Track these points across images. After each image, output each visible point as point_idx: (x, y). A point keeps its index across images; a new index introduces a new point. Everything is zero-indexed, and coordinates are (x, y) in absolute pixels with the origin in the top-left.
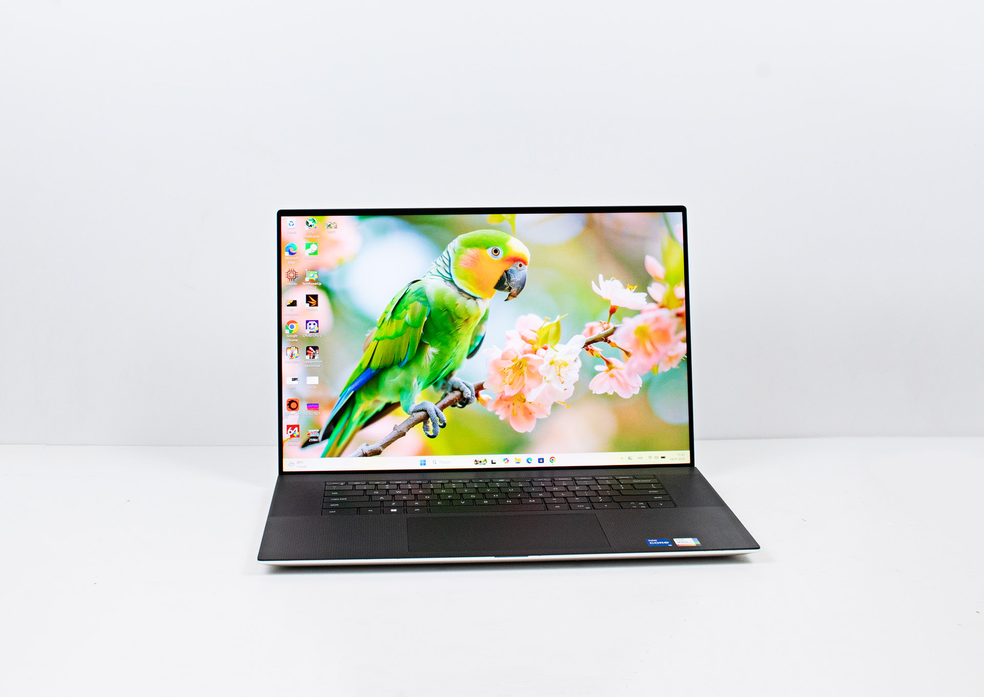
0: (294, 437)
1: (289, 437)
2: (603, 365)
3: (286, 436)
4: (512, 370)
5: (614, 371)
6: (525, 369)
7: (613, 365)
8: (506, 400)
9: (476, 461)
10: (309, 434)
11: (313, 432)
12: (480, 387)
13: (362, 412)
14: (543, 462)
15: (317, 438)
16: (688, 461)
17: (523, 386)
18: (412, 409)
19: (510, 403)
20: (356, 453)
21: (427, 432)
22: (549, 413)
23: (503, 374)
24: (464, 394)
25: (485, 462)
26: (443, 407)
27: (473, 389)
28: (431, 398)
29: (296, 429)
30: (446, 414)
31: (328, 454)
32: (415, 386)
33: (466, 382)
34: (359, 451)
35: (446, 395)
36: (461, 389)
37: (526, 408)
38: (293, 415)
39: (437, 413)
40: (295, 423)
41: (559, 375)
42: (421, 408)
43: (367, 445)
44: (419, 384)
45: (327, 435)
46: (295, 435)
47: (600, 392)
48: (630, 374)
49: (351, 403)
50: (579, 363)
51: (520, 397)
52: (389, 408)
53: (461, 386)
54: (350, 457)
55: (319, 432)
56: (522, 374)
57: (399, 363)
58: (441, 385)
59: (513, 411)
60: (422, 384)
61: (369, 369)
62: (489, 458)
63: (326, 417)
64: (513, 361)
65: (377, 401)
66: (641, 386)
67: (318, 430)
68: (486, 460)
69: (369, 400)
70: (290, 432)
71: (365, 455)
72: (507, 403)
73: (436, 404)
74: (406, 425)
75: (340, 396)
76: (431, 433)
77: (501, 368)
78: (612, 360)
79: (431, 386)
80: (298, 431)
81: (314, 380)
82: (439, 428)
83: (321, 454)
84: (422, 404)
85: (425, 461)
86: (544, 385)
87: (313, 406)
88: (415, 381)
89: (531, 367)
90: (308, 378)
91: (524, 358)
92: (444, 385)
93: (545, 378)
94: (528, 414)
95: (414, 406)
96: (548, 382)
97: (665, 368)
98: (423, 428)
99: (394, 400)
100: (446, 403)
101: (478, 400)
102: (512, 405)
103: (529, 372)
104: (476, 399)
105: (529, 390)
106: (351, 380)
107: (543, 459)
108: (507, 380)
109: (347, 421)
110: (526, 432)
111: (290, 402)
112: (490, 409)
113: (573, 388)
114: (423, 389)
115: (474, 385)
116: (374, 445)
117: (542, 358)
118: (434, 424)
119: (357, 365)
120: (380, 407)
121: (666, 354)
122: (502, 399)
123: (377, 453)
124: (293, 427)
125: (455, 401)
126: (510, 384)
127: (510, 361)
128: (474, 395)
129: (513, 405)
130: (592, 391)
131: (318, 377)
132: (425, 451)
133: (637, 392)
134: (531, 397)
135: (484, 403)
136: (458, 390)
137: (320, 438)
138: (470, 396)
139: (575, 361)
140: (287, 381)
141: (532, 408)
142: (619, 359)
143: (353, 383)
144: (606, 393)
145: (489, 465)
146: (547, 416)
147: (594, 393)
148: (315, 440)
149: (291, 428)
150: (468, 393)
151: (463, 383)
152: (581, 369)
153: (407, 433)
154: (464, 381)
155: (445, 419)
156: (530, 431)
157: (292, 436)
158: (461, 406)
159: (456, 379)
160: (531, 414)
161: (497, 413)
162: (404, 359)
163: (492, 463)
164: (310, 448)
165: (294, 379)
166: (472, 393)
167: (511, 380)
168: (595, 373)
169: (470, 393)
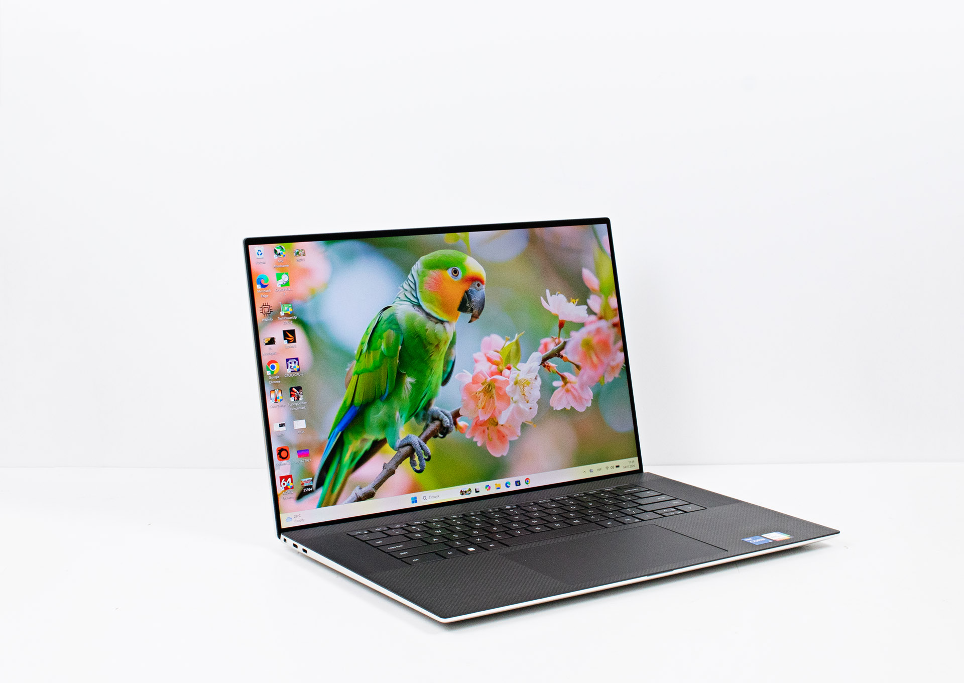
0: (289, 489)
1: (284, 489)
2: (559, 380)
3: (280, 489)
4: (483, 393)
5: (569, 386)
6: (494, 391)
7: (568, 380)
8: (481, 425)
9: (461, 491)
10: (303, 484)
11: (307, 481)
12: (457, 415)
13: (351, 453)
14: (520, 485)
15: (310, 487)
16: (637, 468)
17: (494, 410)
18: (398, 444)
19: (485, 428)
20: (350, 498)
21: (415, 467)
22: (519, 434)
23: (476, 398)
24: (443, 423)
25: (470, 492)
26: (426, 440)
28: (414, 430)
29: (289, 479)
30: (429, 446)
32: (398, 420)
33: (444, 410)
34: (353, 496)
35: (427, 426)
36: (440, 418)
37: (499, 431)
38: (285, 464)
39: (421, 446)
40: (288, 474)
41: (524, 394)
42: (406, 442)
43: (360, 488)
44: (401, 417)
45: (320, 483)
46: (289, 487)
47: (559, 408)
48: (582, 386)
49: (339, 446)
50: (539, 381)
51: (493, 421)
52: (377, 445)
53: (439, 415)
54: (345, 503)
55: (312, 480)
56: (492, 397)
57: (381, 397)
58: (421, 415)
59: (488, 435)
60: (405, 415)
61: (353, 406)
62: (473, 486)
64: (483, 384)
65: (364, 440)
66: (592, 398)
67: (311, 479)
68: (470, 490)
69: (357, 439)
70: (284, 484)
71: (359, 499)
72: (482, 428)
74: (394, 462)
75: (329, 438)
76: (418, 468)
77: (473, 393)
78: (566, 374)
79: (413, 418)
80: (292, 482)
81: (301, 424)
82: (425, 461)
84: (407, 438)
85: (416, 498)
86: (512, 406)
87: (303, 453)
88: (398, 414)
89: (500, 388)
90: (295, 422)
91: (491, 380)
92: (424, 415)
93: (512, 398)
94: (502, 437)
95: (400, 441)
96: (515, 402)
97: (609, 379)
98: (411, 463)
99: (380, 437)
100: (428, 434)
101: (456, 428)
102: (486, 430)
103: (498, 394)
104: (454, 427)
105: (500, 412)
106: (337, 420)
107: (519, 481)
108: (480, 405)
109: (338, 465)
110: (502, 456)
111: (280, 451)
112: (468, 436)
113: (537, 406)
114: (406, 422)
115: (451, 413)
116: (367, 488)
117: (507, 379)
118: (420, 458)
119: (342, 403)
120: (367, 446)
121: (608, 365)
122: (478, 425)
123: (369, 496)
124: (286, 478)
126: (483, 408)
127: (480, 384)
128: (452, 423)
129: (488, 429)
130: (553, 408)
131: (304, 420)
132: (415, 488)
133: (589, 405)
134: (502, 420)
135: (462, 430)
136: (438, 419)
137: (314, 487)
138: (449, 424)
139: (536, 379)
140: (275, 428)
141: (505, 431)
142: (572, 373)
143: (340, 422)
144: (565, 409)
145: (473, 495)
146: (518, 438)
147: (554, 409)
148: (309, 489)
149: (284, 479)
150: (447, 421)
151: (442, 411)
152: (541, 386)
153: (396, 471)
154: (441, 409)
155: (429, 452)
156: (505, 454)
157: (286, 488)
158: (442, 436)
159: (434, 407)
160: (504, 437)
161: (475, 440)
162: (385, 391)
163: (476, 492)
164: (306, 500)
165: (281, 425)
166: (450, 421)
167: (483, 404)
168: (554, 389)
169: (448, 421)
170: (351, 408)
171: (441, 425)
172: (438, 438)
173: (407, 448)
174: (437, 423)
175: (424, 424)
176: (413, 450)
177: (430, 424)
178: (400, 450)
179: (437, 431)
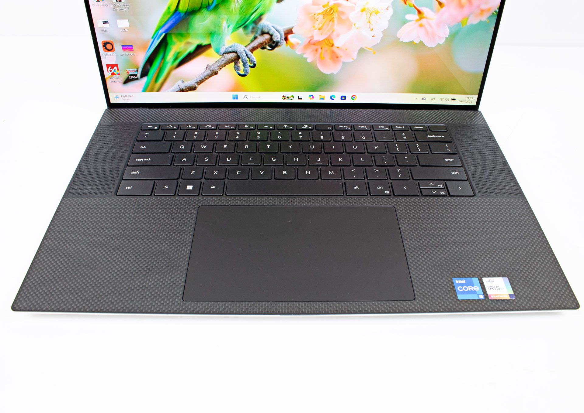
0: (115, 75)
1: (111, 75)
2: (414, 14)
3: (107, 74)
4: (322, 16)
5: (424, 21)
6: (335, 15)
7: (424, 15)
8: (314, 44)
9: (284, 96)
10: (128, 73)
11: (132, 70)
12: (289, 32)
13: (175, 53)
14: (345, 99)
15: (136, 75)
16: (474, 103)
17: (332, 32)
18: (222, 50)
19: (319, 47)
20: (173, 88)
21: (238, 71)
22: (355, 57)
23: (314, 19)
24: (273, 37)
25: (292, 98)
26: (253, 49)
27: (283, 33)
28: (241, 41)
29: (115, 68)
30: (256, 56)
31: (148, 89)
32: (225, 29)
33: (275, 26)
34: (176, 87)
35: (255, 38)
36: (271, 33)
37: (333, 53)
38: (110, 55)
39: (247, 55)
40: (114, 63)
41: (369, 22)
42: (231, 50)
43: (183, 82)
44: (228, 27)
45: (145, 73)
46: (115, 73)
47: (406, 40)
48: (439, 24)
49: (163, 45)
50: (391, 12)
51: (329, 42)
52: (200, 49)
53: (270, 30)
54: (168, 92)
55: (137, 71)
56: (332, 20)
57: (208, 7)
58: (250, 28)
59: (321, 54)
60: (232, 27)
61: (178, 12)
62: (296, 94)
63: (141, 58)
64: (324, 6)
65: (188, 43)
66: (447, 37)
67: (136, 69)
68: (293, 96)
69: (180, 41)
70: (111, 71)
71: (182, 90)
72: (315, 47)
73: (246, 47)
74: (217, 65)
75: (152, 38)
76: (242, 72)
77: (311, 14)
78: (423, 9)
79: (241, 29)
80: (118, 70)
81: (124, 23)
82: (249, 68)
83: (141, 89)
84: (233, 46)
85: (237, 96)
86: (353, 31)
87: (127, 48)
88: (225, 24)
89: (342, 13)
90: (118, 21)
91: (335, 4)
92: (253, 28)
93: (355, 24)
94: (335, 57)
95: (225, 48)
96: (358, 28)
97: (474, 20)
98: (235, 67)
99: (205, 42)
100: (255, 45)
101: (287, 43)
102: (320, 49)
103: (339, 18)
104: (285, 42)
105: (338, 35)
106: (161, 22)
107: (345, 97)
108: (317, 26)
109: (161, 62)
110: (332, 74)
111: (105, 44)
112: (298, 51)
113: (381, 35)
114: (233, 31)
115: (283, 29)
116: (189, 82)
117: (354, 5)
118: (244, 64)
119: (166, 8)
120: (192, 48)
121: (478, 7)
122: (311, 44)
123: (193, 88)
124: (113, 66)
125: (264, 44)
126: (319, 29)
127: (321, 6)
128: (283, 38)
129: (321, 49)
130: (399, 39)
131: (128, 20)
132: (237, 88)
133: (442, 42)
134: (338, 43)
135: (293, 46)
136: (268, 33)
137: (139, 76)
138: (279, 39)
139: (387, 9)
140: (98, 24)
141: (339, 52)
142: (432, 9)
143: (163, 26)
144: (413, 42)
145: (295, 100)
146: (352, 60)
147: (400, 40)
148: (134, 77)
149: (110, 67)
150: (277, 37)
151: (273, 27)
152: (391, 17)
153: (219, 72)
154: (273, 25)
155: (255, 61)
156: (335, 73)
157: (113, 74)
158: (270, 49)
159: (265, 23)
160: (337, 57)
161: (305, 56)
162: (213, 2)
163: (299, 99)
164: (131, 85)
165: (105, 22)
166: (281, 37)
167: (321, 25)
168: (405, 22)
169: (279, 36)
170: (175, 14)
171: (271, 39)
172: (265, 50)
173: (233, 55)
174: (267, 37)
175: (252, 36)
176: (238, 57)
177: (259, 37)
178: (225, 55)
179: (266, 44)
